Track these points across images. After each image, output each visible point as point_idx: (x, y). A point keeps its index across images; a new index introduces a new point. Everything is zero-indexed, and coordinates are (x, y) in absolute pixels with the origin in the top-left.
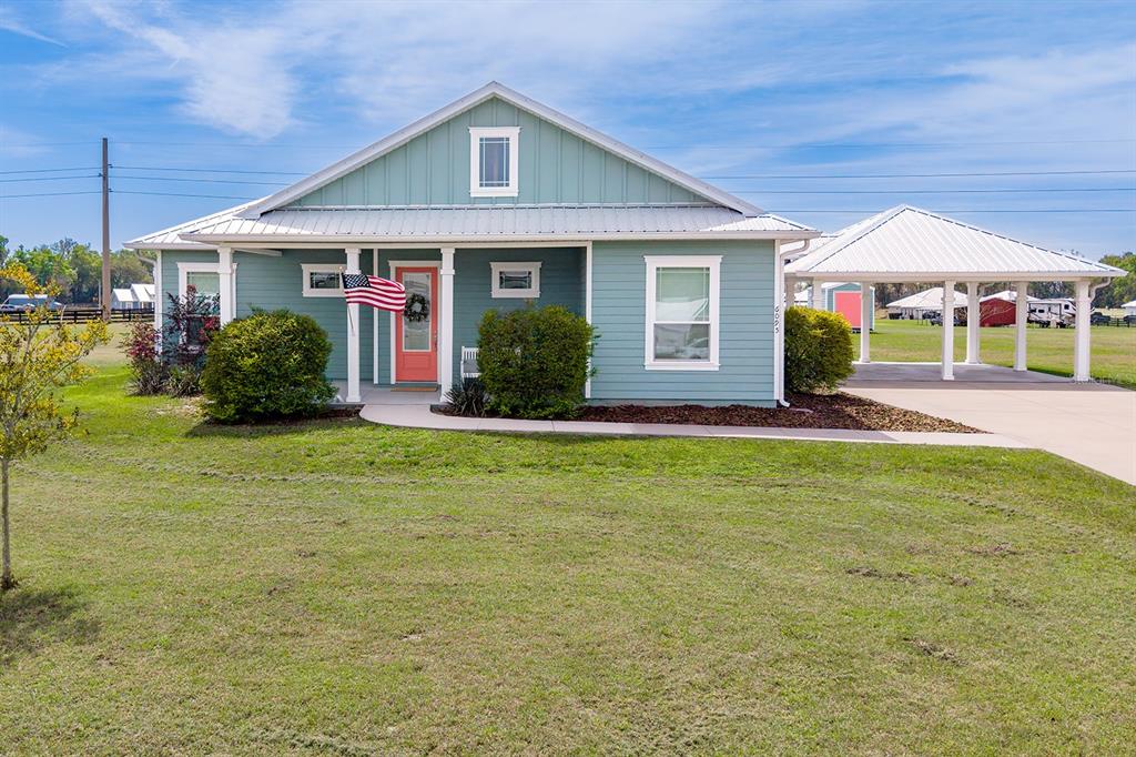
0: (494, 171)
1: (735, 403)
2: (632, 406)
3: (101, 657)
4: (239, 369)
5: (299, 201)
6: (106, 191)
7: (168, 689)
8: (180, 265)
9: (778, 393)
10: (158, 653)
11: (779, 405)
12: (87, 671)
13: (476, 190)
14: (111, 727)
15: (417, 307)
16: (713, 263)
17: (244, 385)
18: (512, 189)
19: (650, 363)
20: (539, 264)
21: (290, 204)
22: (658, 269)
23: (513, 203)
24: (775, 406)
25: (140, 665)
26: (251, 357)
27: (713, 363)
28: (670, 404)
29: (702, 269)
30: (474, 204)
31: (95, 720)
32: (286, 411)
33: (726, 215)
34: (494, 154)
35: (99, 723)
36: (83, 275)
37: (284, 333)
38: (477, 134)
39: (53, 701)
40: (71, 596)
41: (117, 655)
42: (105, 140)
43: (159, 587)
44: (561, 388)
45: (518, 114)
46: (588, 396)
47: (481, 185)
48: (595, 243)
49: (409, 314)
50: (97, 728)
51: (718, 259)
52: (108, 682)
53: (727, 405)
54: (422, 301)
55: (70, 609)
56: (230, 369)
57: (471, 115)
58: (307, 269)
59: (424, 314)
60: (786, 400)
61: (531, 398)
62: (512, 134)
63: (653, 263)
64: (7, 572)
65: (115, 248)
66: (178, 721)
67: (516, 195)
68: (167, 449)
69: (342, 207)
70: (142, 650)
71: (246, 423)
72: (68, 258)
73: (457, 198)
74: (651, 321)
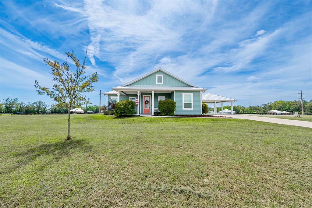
0: (160, 81)
2: (181, 115)
3: (90, 156)
5: (130, 85)
6: (100, 97)
7: (113, 167)
8: (111, 97)
9: (201, 113)
10: (108, 154)
11: (201, 115)
12: (84, 161)
13: (157, 83)
14: (88, 187)
15: (147, 102)
16: (192, 94)
17: (121, 111)
18: (162, 83)
19: (183, 109)
20: (165, 96)
23: (162, 86)
25: (102, 158)
27: (192, 109)
28: (186, 115)
29: (190, 95)
30: (157, 85)
31: (81, 183)
33: (193, 87)
34: (160, 79)
35: (83, 185)
36: (97, 109)
38: (157, 75)
39: (66, 175)
40: (84, 141)
41: (95, 155)
43: (108, 138)
44: (172, 111)
45: (163, 73)
46: (175, 113)
48: (175, 91)
49: (146, 103)
50: (81, 188)
51: (193, 93)
52: (90, 165)
53: (194, 115)
54: (148, 101)
55: (84, 144)
56: (119, 108)
57: (156, 73)
58: (130, 97)
59: (148, 103)
61: (167, 113)
62: (162, 75)
63: (183, 94)
64: (69, 136)
65: (101, 106)
66: (118, 182)
68: (108, 120)
69: (137, 85)
70: (103, 154)
72: (95, 107)
73: (154, 85)
74: (183, 102)
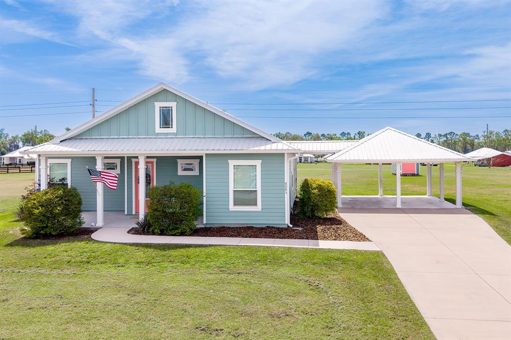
0: (166, 122)
1: (268, 225)
2: (224, 227)
4: (33, 214)
5: (79, 135)
9: (288, 221)
11: (288, 226)
13: (158, 130)
16: (258, 163)
18: (174, 129)
19: (232, 207)
20: (198, 160)
21: (76, 136)
22: (234, 166)
23: (174, 136)
24: (286, 227)
26: (38, 209)
27: (259, 208)
28: (241, 226)
29: (253, 166)
30: (157, 136)
32: (54, 233)
33: (264, 142)
34: (166, 114)
37: (57, 197)
38: (158, 105)
42: (94, 89)
44: (182, 221)
45: (176, 97)
46: (205, 222)
47: (160, 128)
48: (207, 155)
51: (260, 161)
53: (264, 226)
54: (150, 174)
57: (155, 97)
60: (291, 224)
62: (173, 105)
63: (232, 163)
67: (176, 132)
69: (99, 137)
71: (39, 238)
73: (149, 133)
74: (231, 189)
